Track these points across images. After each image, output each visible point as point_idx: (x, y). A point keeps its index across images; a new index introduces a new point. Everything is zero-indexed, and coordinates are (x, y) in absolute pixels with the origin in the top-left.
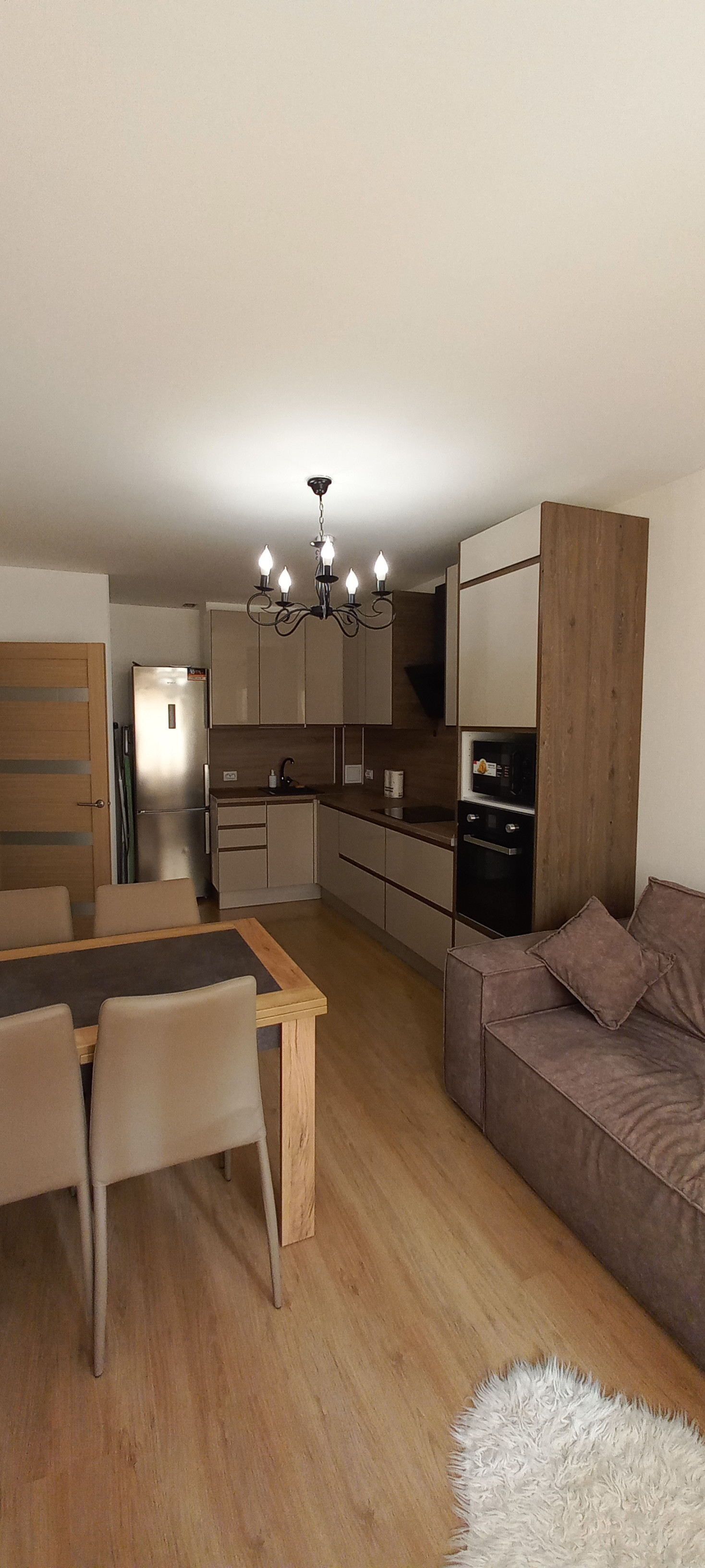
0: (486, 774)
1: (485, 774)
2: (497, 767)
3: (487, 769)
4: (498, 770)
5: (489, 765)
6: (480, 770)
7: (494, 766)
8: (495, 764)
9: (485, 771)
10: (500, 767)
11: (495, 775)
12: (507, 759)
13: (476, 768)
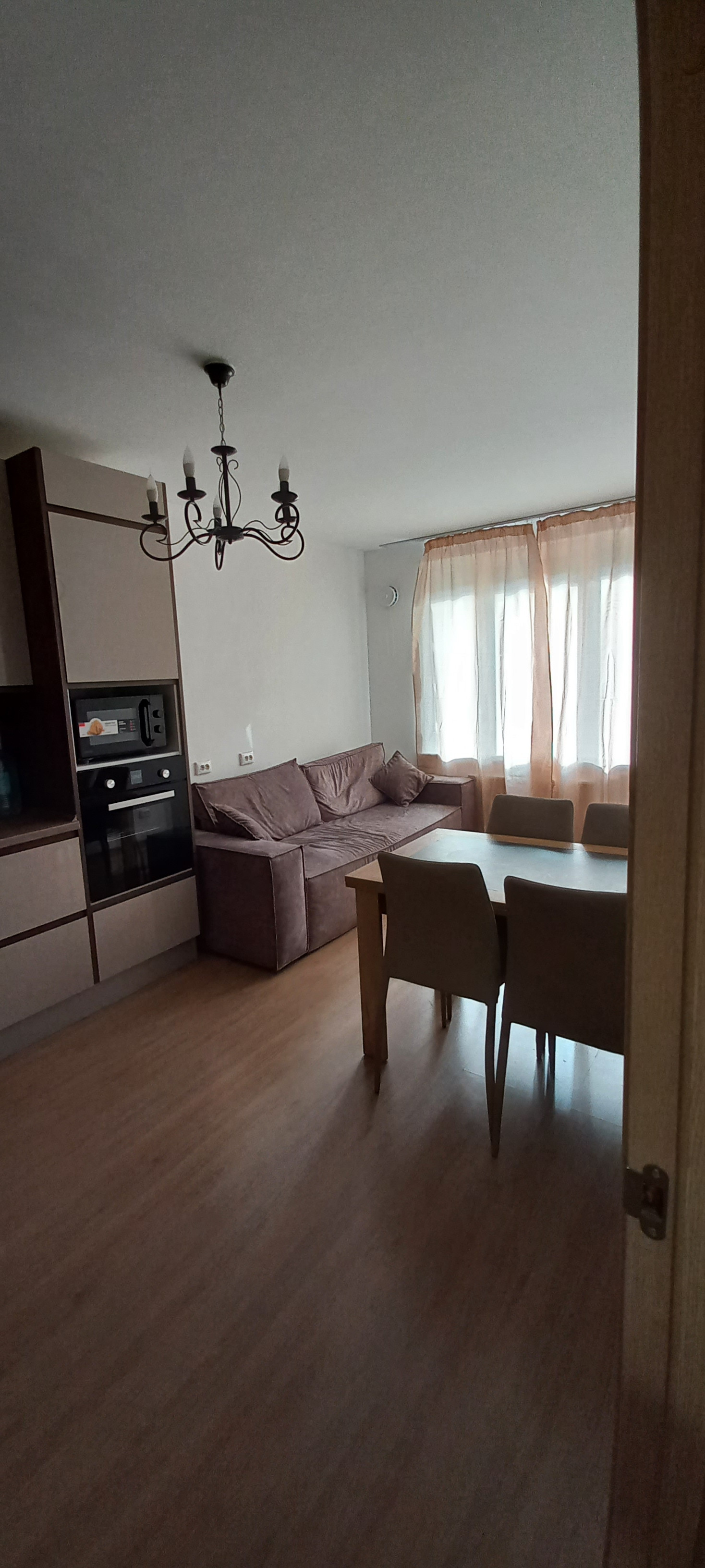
0: (103, 734)
1: (101, 734)
2: (118, 723)
3: (104, 727)
4: (119, 726)
5: (106, 724)
6: (93, 732)
7: (114, 723)
8: (116, 721)
9: (101, 730)
10: (122, 723)
11: (117, 732)
12: (131, 713)
13: (84, 731)
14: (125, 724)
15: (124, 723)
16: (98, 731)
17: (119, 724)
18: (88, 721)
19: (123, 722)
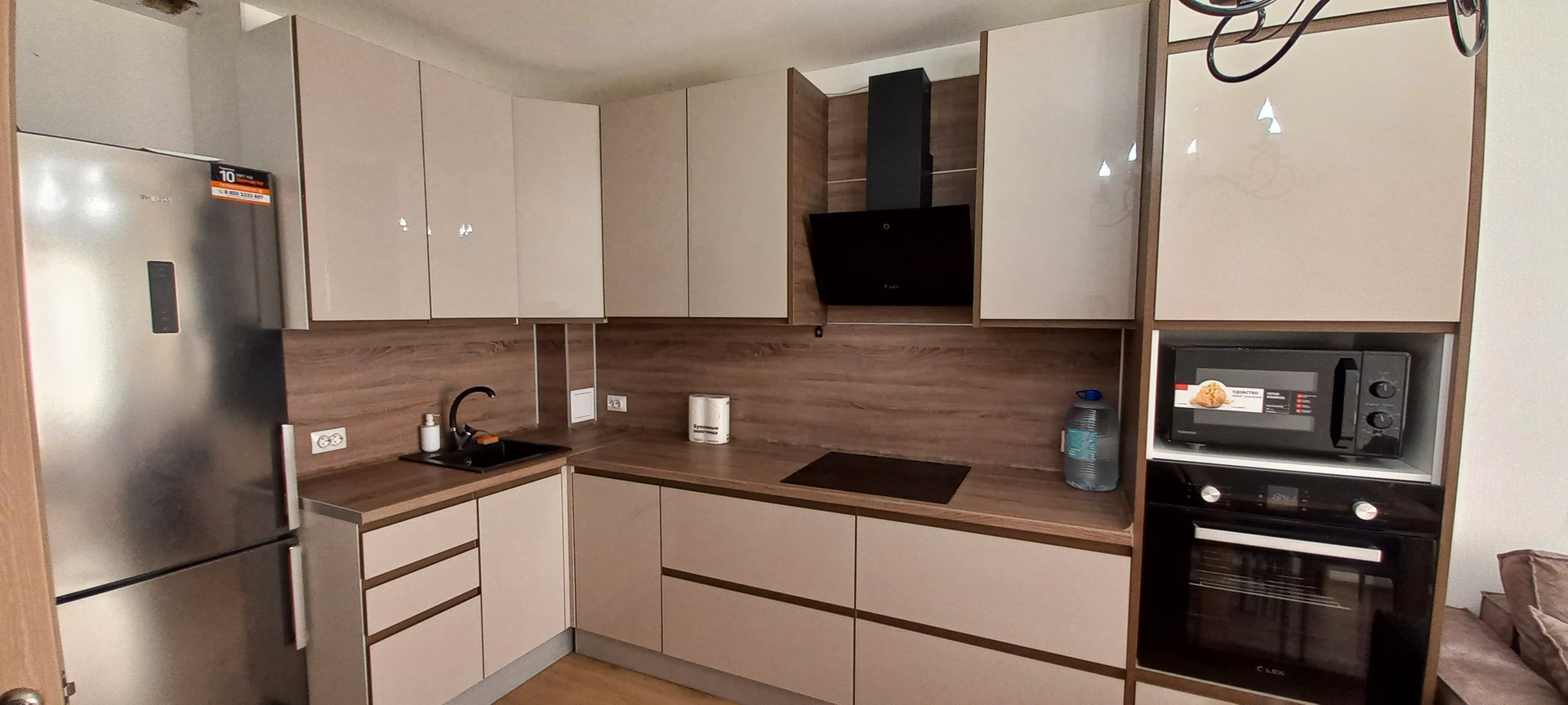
0: (1224, 407)
1: (1222, 409)
2: (1265, 395)
3: (1230, 398)
4: (1266, 401)
5: (1237, 392)
6: (1204, 401)
9: (1221, 402)
10: (1276, 396)
11: (1259, 410)
12: (1305, 381)
13: (1184, 398)
14: (1283, 398)
15: (1281, 395)
16: (1215, 400)
17: (1268, 397)
18: (1194, 383)
19: (1278, 394)
